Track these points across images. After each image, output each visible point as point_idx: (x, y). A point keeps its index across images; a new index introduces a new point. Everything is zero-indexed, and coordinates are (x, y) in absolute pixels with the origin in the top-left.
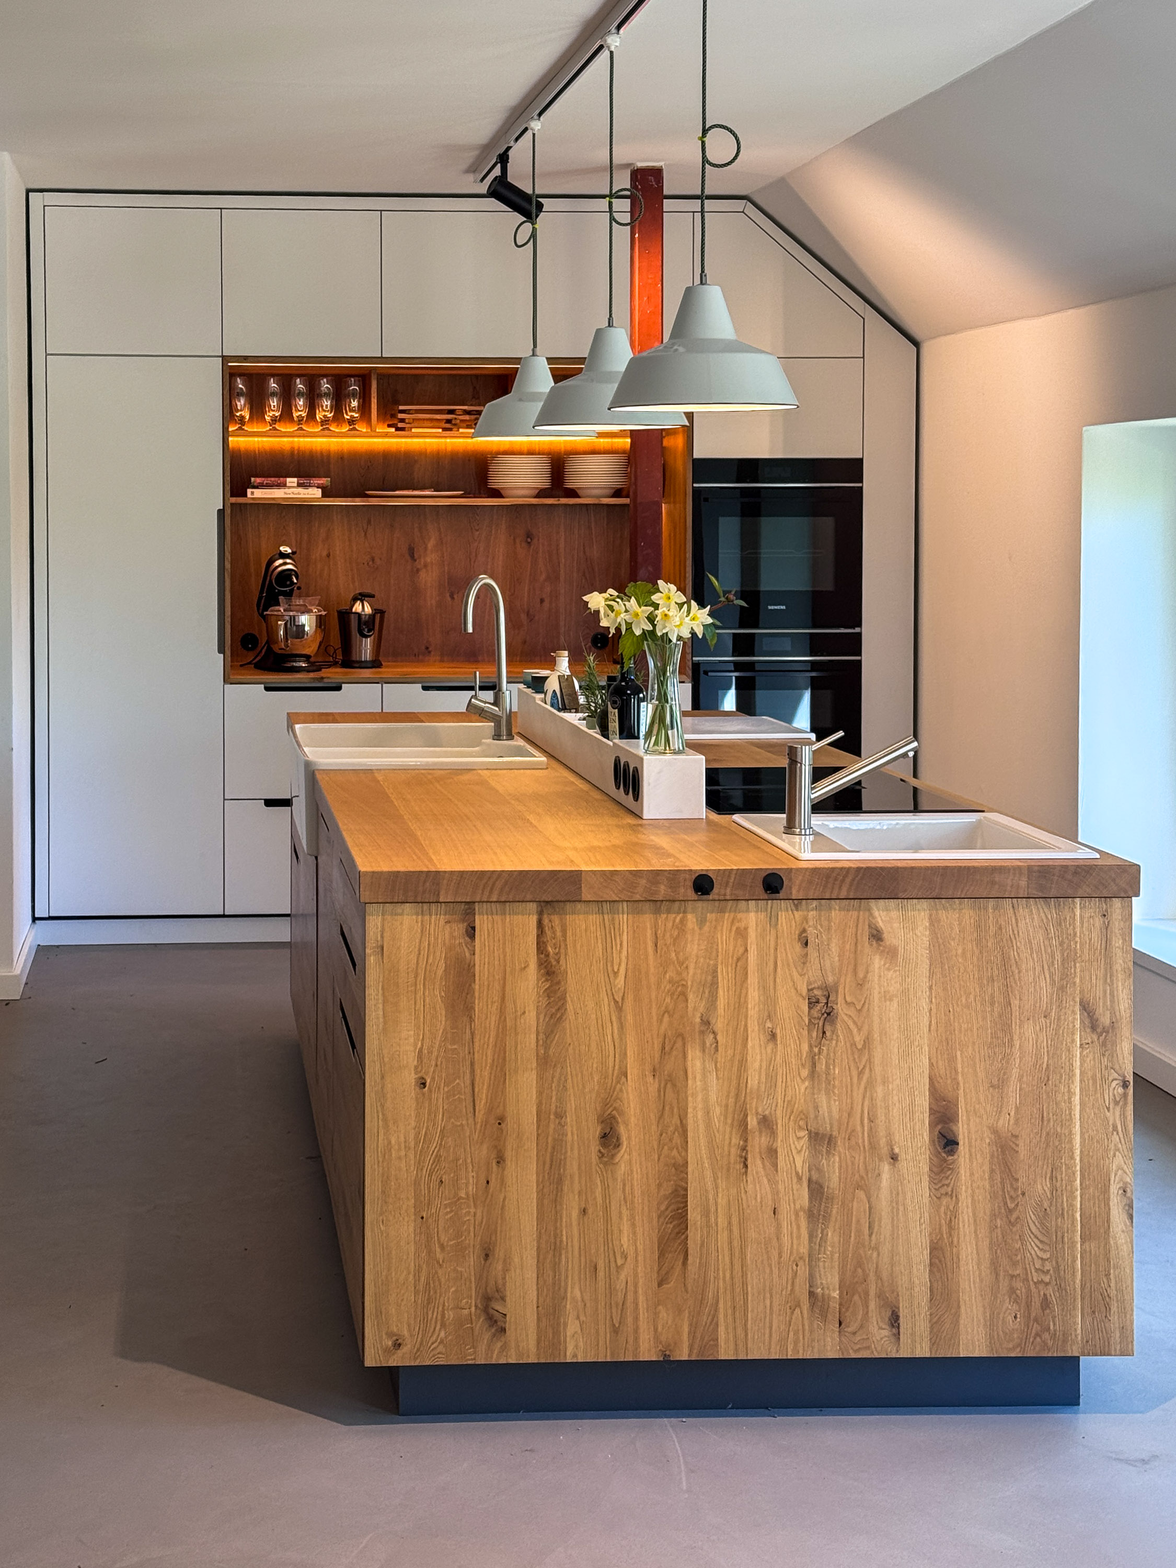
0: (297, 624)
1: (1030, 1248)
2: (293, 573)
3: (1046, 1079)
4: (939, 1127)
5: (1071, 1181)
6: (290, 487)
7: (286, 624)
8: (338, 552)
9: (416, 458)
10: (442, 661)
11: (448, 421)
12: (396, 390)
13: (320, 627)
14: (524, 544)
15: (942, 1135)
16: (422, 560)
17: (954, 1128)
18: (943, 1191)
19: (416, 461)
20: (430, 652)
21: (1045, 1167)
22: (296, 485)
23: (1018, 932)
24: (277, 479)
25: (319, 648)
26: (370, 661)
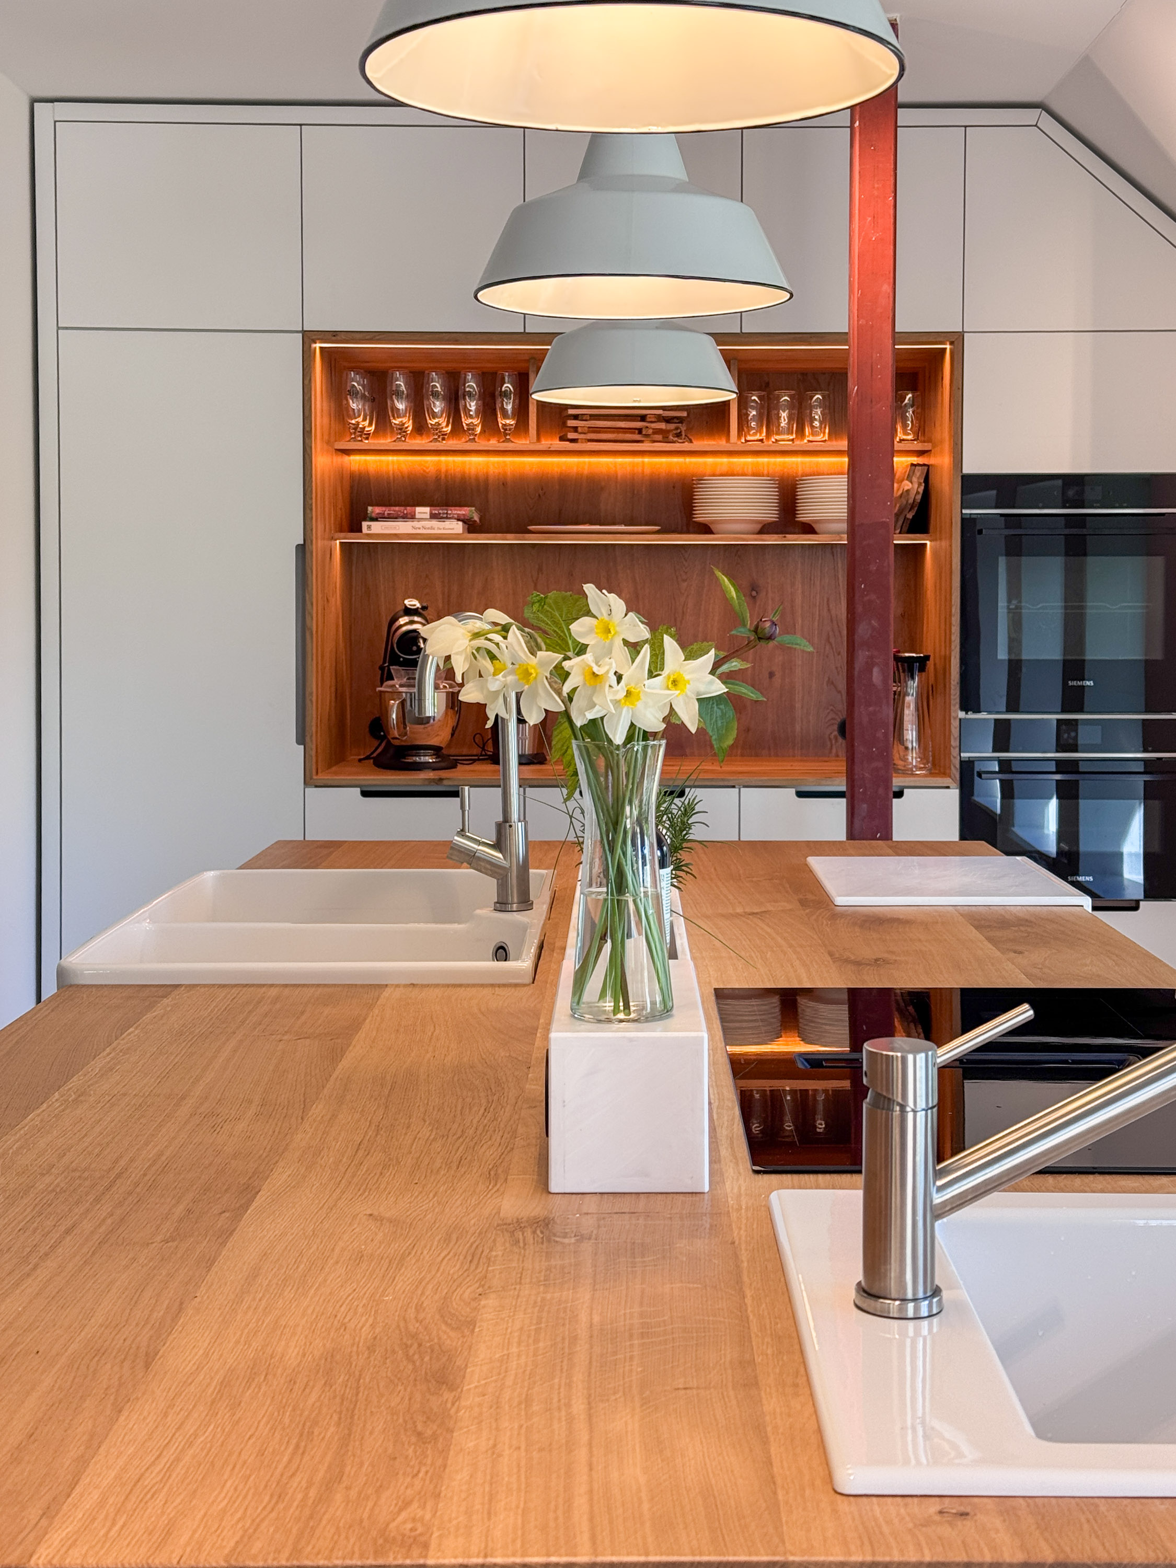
6: (419, 520)
7: (403, 703)
9: (603, 484)
11: (637, 431)
13: (452, 708)
19: (602, 489)
22: (428, 517)
24: (403, 508)
25: (452, 735)
26: (529, 755)
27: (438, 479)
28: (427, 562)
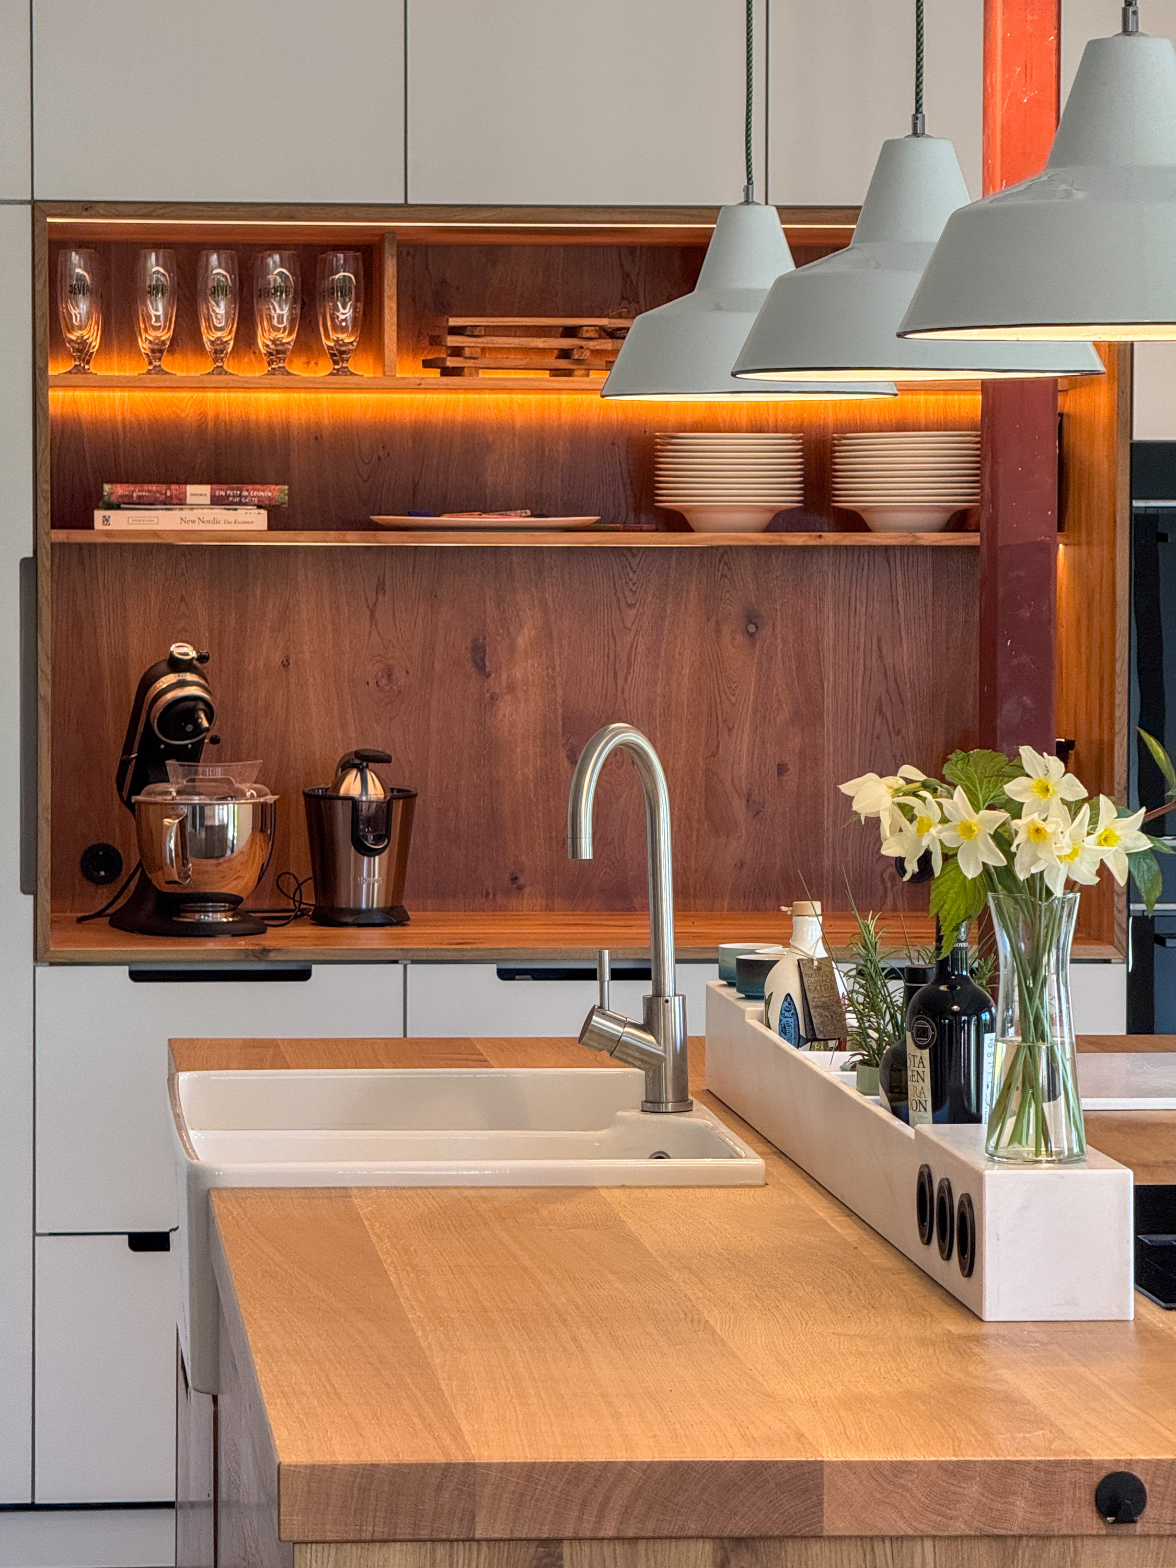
0: (208, 823)
2: (201, 705)
6: (193, 507)
7: (182, 825)
8: (307, 656)
9: (490, 438)
10: (549, 908)
11: (565, 354)
12: (443, 282)
13: (262, 831)
14: (739, 639)
16: (504, 676)
19: (489, 448)
20: (520, 888)
22: (207, 501)
24: (164, 487)
25: (260, 879)
26: (379, 910)
27: (201, 429)
28: (183, 574)
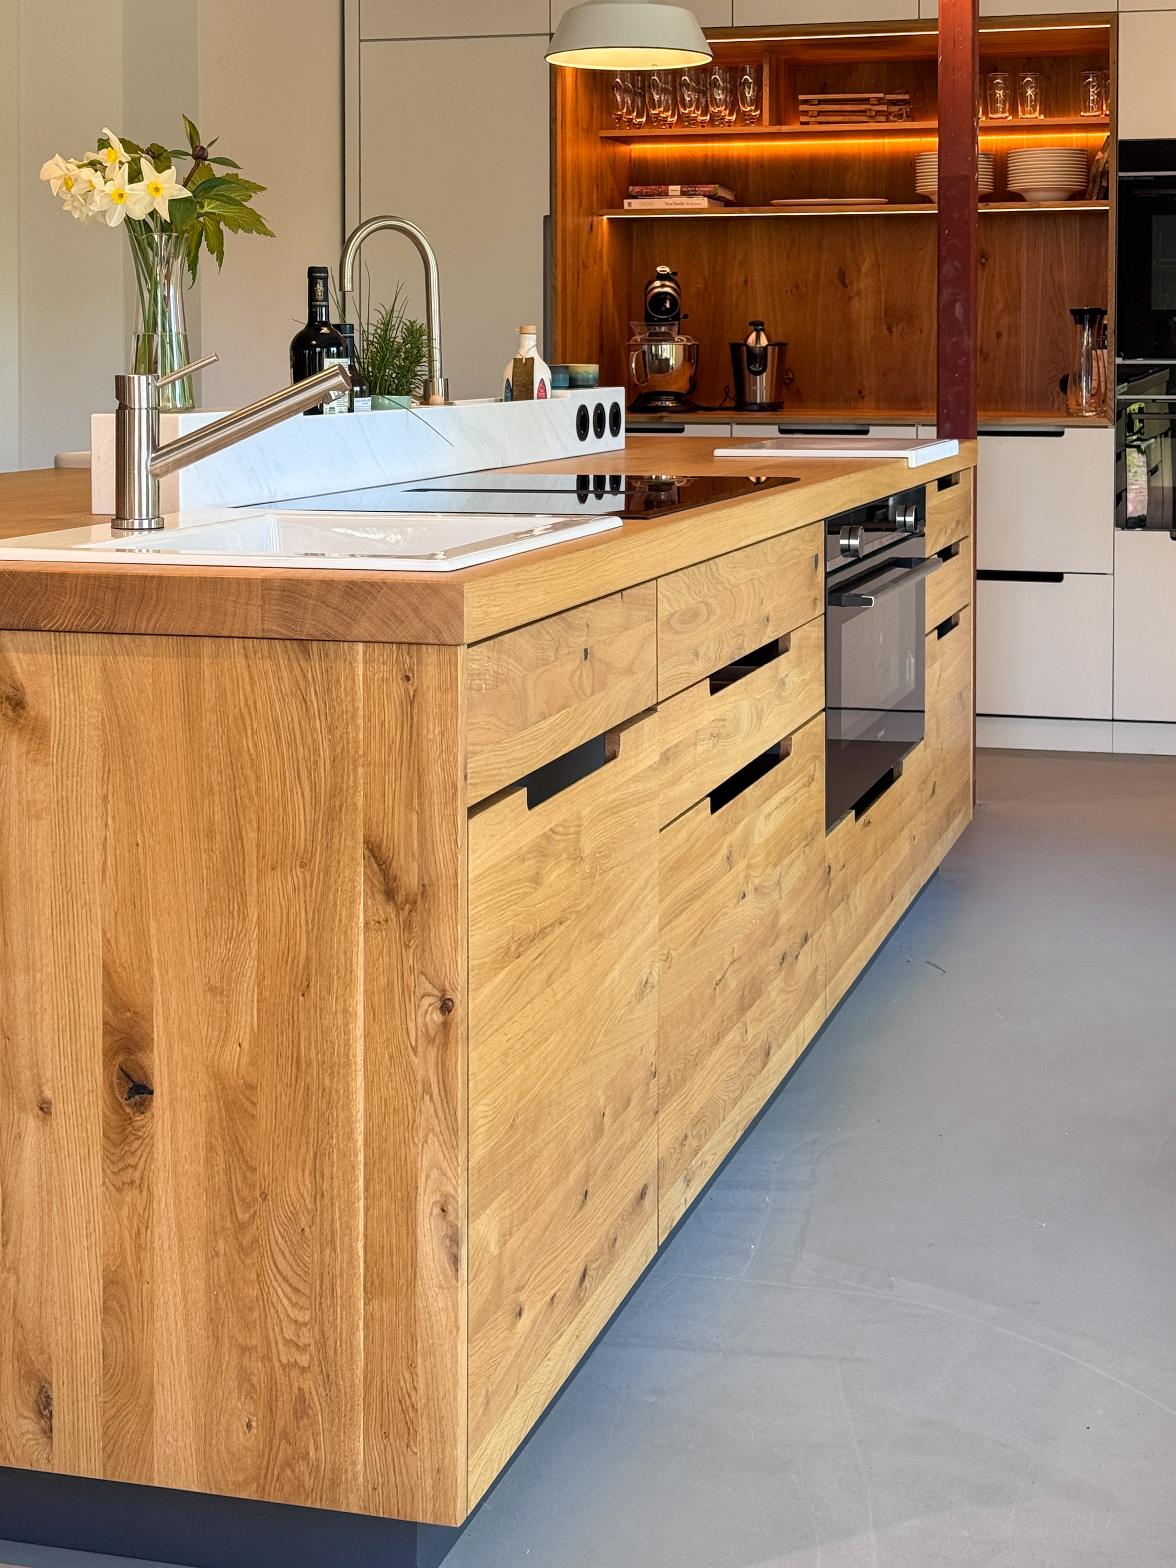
1: (275, 1300)
3: (305, 984)
4: (121, 1059)
5: (349, 1182)
6: (673, 197)
8: (757, 278)
9: (847, 164)
15: (125, 1074)
16: (855, 286)
17: (146, 1062)
18: (127, 1176)
19: (847, 168)
21: (303, 1150)
22: (679, 194)
23: (255, 703)
24: (659, 186)
27: (704, 163)
